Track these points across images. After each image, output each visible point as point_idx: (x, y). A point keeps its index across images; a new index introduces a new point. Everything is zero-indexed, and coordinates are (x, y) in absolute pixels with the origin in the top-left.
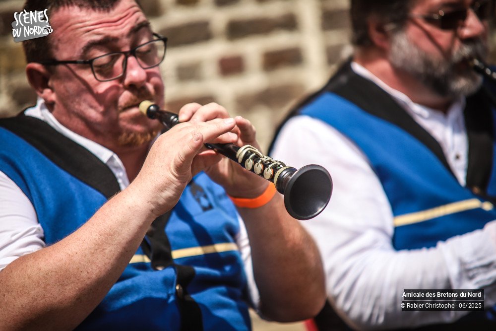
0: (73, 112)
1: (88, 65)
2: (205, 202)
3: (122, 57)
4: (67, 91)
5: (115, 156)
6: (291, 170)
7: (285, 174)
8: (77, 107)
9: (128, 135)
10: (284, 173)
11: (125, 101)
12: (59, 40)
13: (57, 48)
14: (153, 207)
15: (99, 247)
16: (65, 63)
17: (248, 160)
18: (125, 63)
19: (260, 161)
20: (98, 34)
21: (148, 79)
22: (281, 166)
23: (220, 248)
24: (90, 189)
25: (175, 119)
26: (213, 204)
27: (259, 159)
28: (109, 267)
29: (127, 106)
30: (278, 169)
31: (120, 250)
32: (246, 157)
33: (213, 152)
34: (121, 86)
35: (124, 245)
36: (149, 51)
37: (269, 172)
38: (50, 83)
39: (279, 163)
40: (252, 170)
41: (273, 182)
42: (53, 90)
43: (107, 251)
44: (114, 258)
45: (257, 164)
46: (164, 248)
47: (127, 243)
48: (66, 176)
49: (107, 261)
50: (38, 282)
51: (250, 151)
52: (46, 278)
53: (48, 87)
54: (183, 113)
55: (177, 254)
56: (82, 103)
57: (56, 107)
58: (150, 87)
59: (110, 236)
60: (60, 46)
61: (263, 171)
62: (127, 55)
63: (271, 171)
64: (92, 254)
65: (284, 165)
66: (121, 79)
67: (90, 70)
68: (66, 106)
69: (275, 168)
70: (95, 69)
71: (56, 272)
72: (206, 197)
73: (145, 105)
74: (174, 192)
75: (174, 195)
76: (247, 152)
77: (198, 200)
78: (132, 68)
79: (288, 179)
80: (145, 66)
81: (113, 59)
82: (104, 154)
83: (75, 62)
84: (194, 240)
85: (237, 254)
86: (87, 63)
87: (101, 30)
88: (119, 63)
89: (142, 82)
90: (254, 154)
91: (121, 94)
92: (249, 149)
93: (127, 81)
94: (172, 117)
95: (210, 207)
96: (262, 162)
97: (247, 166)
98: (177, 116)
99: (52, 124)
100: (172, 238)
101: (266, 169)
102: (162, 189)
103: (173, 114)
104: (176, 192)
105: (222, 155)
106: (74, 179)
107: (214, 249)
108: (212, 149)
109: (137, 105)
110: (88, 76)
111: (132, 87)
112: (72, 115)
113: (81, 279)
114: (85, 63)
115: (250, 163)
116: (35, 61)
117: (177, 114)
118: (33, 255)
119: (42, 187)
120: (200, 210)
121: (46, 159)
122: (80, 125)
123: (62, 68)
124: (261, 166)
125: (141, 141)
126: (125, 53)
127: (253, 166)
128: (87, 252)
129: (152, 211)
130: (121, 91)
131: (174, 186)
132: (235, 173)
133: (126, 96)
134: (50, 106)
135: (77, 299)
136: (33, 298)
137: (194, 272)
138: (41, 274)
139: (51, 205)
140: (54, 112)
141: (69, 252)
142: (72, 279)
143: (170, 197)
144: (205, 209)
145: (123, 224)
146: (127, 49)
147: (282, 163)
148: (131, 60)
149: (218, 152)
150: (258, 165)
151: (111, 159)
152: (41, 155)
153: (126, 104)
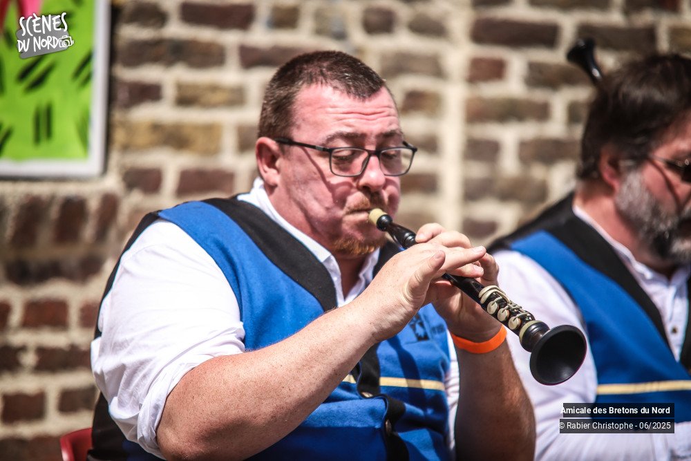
0: (295, 200)
1: (327, 153)
2: (420, 331)
3: (365, 155)
4: (295, 176)
5: (333, 258)
6: (542, 326)
7: (534, 329)
8: (300, 195)
9: (346, 242)
10: (533, 327)
11: (356, 203)
12: (304, 120)
13: (299, 127)
14: (375, 329)
15: (307, 364)
16: (302, 145)
17: (492, 302)
18: (366, 162)
19: (507, 307)
20: (349, 125)
21: (384, 187)
22: (530, 318)
23: (428, 385)
24: (304, 291)
25: (410, 238)
26: (429, 335)
27: (506, 305)
28: (313, 388)
29: (356, 209)
30: (527, 321)
31: (329, 371)
32: (491, 299)
33: (449, 283)
34: (354, 184)
35: (335, 367)
36: (394, 155)
37: (516, 321)
38: (278, 163)
39: (528, 315)
40: (495, 315)
41: (518, 335)
42: (278, 171)
43: (315, 370)
44: (321, 379)
45: (502, 309)
46: (374, 372)
47: (339, 365)
48: (277, 273)
49: (313, 381)
50: (234, 390)
51: (496, 292)
52: (243, 387)
53: (275, 168)
54: (422, 232)
55: (385, 381)
56: (307, 192)
57: (277, 190)
58: (385, 195)
59: (322, 353)
60: (303, 126)
61: (508, 319)
62: (371, 154)
63: (518, 321)
64: (298, 370)
65: (533, 319)
66: (357, 178)
67: (328, 159)
68: (288, 191)
69: (523, 319)
70: (333, 159)
71: (255, 382)
72: (422, 325)
73: (376, 214)
74: (402, 318)
75: (402, 320)
76: (492, 294)
77: (414, 329)
78: (371, 168)
79: (538, 336)
80: (387, 172)
81: (354, 154)
82: (322, 254)
83: (313, 147)
84: (399, 370)
85: (443, 394)
86: (327, 151)
87: (351, 121)
88: (359, 161)
89: (378, 187)
90: (501, 298)
91: (352, 193)
92: (496, 290)
93: (362, 181)
94: (407, 234)
95: (426, 338)
96: (508, 309)
97: (490, 308)
98: (414, 235)
99: (268, 212)
100: (383, 362)
101: (513, 318)
102: (389, 311)
103: (408, 231)
104: (405, 318)
105: (458, 289)
106: (287, 277)
107: (420, 385)
108: (449, 279)
109: (368, 210)
110: (323, 163)
111: (366, 189)
112: (293, 203)
113: (282, 396)
114: (324, 150)
115: (493, 307)
116: (269, 136)
117: (415, 232)
118: (231, 358)
119: (252, 281)
120: (414, 339)
121: (259, 252)
122: (299, 215)
123: (297, 150)
124: (507, 313)
125: (357, 250)
126: (368, 151)
127: (497, 311)
128: (293, 366)
129: (373, 334)
130: (353, 190)
131: (403, 311)
132: (464, 309)
133: (356, 198)
134: (270, 188)
135: (272, 417)
136: (226, 406)
137: (404, 408)
138: (240, 382)
139: (259, 302)
140: (272, 197)
141: (274, 363)
142: (271, 394)
143: (396, 322)
144: (420, 338)
145: (338, 342)
146: (372, 148)
147: (532, 316)
148: (374, 160)
149: (454, 284)
150: (515, 319)
151: (328, 260)
152: (253, 245)
153: (355, 206)
